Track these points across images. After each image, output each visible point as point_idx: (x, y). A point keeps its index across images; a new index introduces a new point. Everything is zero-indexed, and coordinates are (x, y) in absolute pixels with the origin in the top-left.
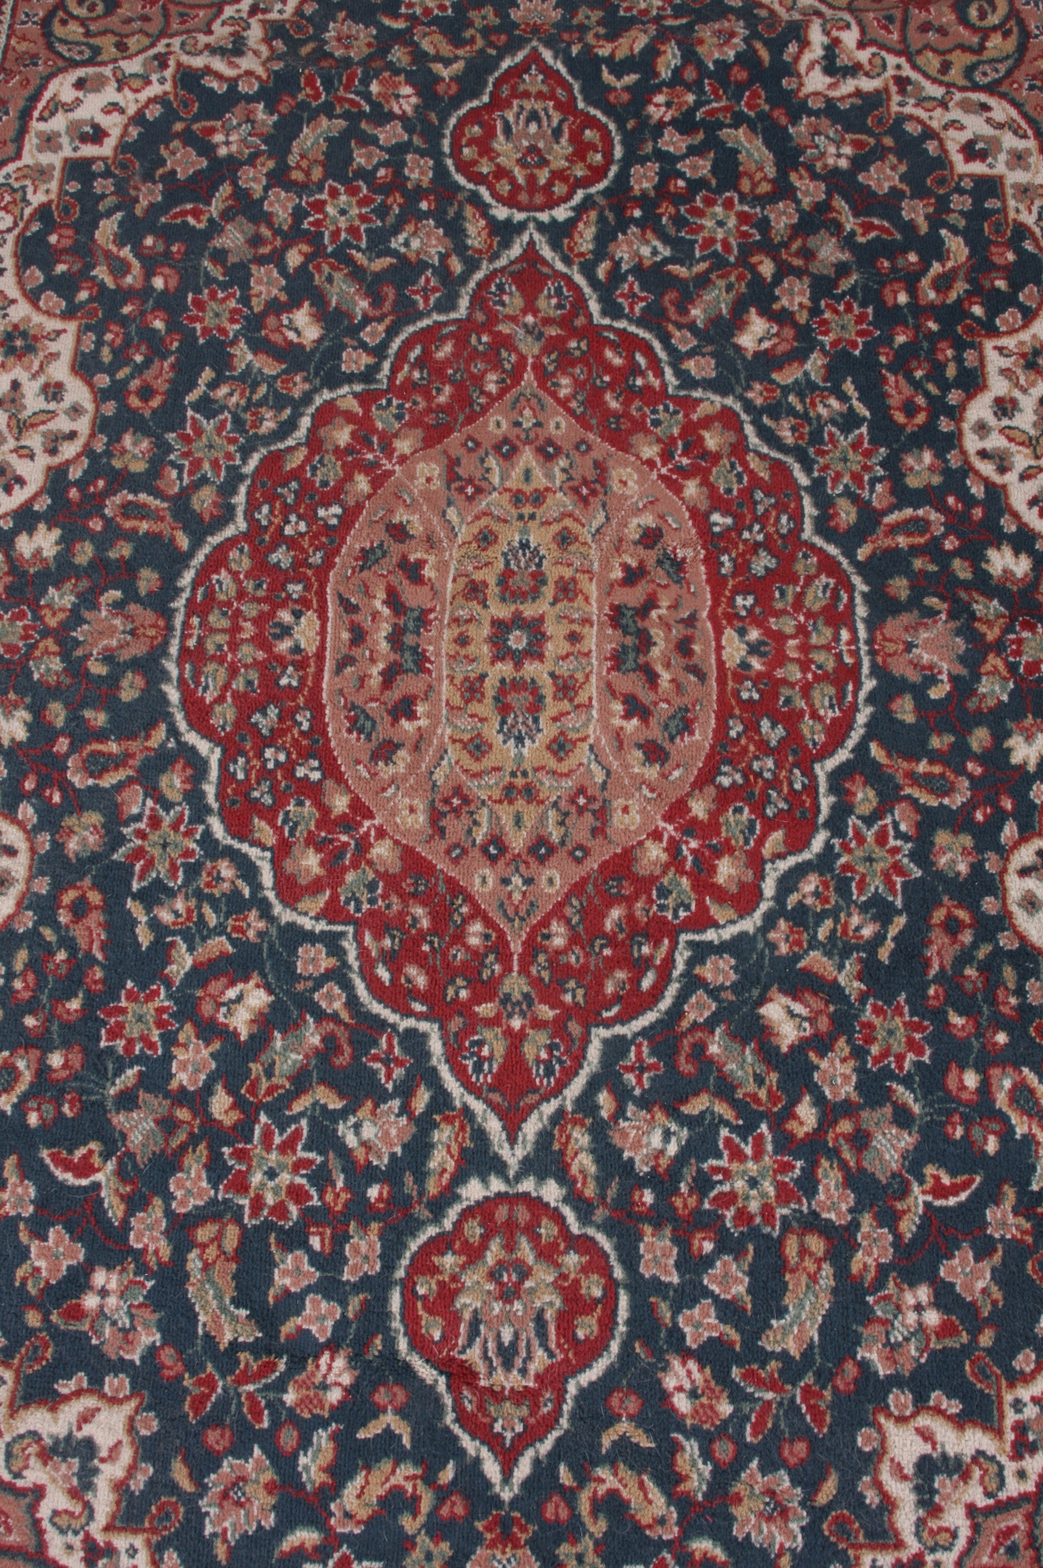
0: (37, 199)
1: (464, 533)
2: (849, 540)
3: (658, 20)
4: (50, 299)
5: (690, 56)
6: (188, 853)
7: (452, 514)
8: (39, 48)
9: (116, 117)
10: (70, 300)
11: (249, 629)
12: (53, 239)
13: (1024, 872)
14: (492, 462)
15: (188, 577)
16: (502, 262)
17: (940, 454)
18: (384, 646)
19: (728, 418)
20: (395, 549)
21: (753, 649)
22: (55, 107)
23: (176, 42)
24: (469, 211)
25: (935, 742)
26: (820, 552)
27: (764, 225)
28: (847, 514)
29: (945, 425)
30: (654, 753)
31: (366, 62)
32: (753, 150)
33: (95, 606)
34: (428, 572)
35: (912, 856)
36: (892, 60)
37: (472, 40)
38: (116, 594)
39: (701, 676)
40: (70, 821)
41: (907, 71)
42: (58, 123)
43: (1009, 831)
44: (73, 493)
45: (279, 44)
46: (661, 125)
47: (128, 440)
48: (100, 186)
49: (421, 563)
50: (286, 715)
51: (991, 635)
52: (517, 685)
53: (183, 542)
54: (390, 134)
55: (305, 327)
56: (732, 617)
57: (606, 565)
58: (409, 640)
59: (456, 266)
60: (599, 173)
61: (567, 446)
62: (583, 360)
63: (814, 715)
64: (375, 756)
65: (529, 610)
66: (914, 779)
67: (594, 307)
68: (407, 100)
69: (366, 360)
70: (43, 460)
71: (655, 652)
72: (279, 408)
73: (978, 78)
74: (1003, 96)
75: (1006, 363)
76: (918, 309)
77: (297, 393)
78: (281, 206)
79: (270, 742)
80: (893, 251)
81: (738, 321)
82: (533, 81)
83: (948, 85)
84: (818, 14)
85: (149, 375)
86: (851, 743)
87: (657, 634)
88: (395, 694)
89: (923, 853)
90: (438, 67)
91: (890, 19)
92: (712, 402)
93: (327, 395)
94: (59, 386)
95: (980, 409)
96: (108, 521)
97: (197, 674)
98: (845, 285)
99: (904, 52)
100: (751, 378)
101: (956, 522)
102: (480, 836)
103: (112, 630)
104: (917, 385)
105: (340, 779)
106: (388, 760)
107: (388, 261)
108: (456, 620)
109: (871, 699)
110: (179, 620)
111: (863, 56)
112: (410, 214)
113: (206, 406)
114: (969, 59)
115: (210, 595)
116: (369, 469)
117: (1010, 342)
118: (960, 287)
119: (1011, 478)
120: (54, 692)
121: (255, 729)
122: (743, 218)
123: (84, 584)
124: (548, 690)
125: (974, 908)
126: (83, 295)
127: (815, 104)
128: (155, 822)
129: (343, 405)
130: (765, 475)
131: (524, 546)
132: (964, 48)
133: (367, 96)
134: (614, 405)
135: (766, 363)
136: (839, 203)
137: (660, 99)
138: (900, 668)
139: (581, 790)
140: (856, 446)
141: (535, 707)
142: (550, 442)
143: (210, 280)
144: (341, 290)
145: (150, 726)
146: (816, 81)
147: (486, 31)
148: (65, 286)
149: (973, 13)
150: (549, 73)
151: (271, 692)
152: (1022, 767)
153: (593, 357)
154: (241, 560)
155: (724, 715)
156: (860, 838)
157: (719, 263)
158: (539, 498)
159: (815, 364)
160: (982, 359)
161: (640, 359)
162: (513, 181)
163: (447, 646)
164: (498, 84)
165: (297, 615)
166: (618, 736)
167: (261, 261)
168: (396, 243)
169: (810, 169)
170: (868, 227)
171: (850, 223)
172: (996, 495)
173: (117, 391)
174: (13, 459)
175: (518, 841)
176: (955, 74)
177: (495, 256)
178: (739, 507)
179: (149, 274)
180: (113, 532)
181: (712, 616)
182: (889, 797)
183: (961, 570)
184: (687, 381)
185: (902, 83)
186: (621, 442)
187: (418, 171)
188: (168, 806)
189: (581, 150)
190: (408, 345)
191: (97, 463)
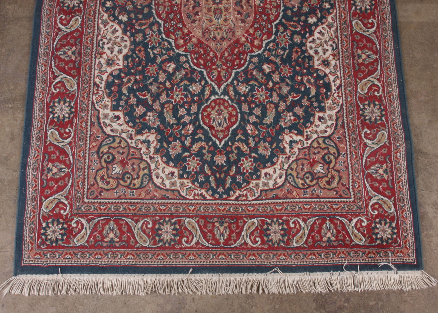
6: (159, 41)
18: (192, 2)
21: (261, 2)
25: (295, 19)
30: (243, 21)
35: (290, 39)
39: (251, 7)
40: (136, 35)
43: (308, 35)
50: (175, 15)
52: (217, 9)
63: (272, 14)
64: (192, 22)
66: (291, 25)
71: (243, 3)
79: (172, 20)
86: (279, 19)
88: (195, 11)
89: (292, 39)
97: (158, 8)
102: (212, 37)
105: (186, 27)
106: (194, 23)
109: (283, 11)
120: (132, 12)
121: (169, 18)
124: (223, 10)
125: (301, 49)
128: (152, 35)
138: (288, 5)
139: (230, 28)
141: (221, 13)
145: (150, 17)
151: (172, 11)
152: (310, 23)
155: (256, 14)
156: (280, 36)
166: (236, 18)
175: (219, 37)
182: (286, 29)
188: (154, 32)
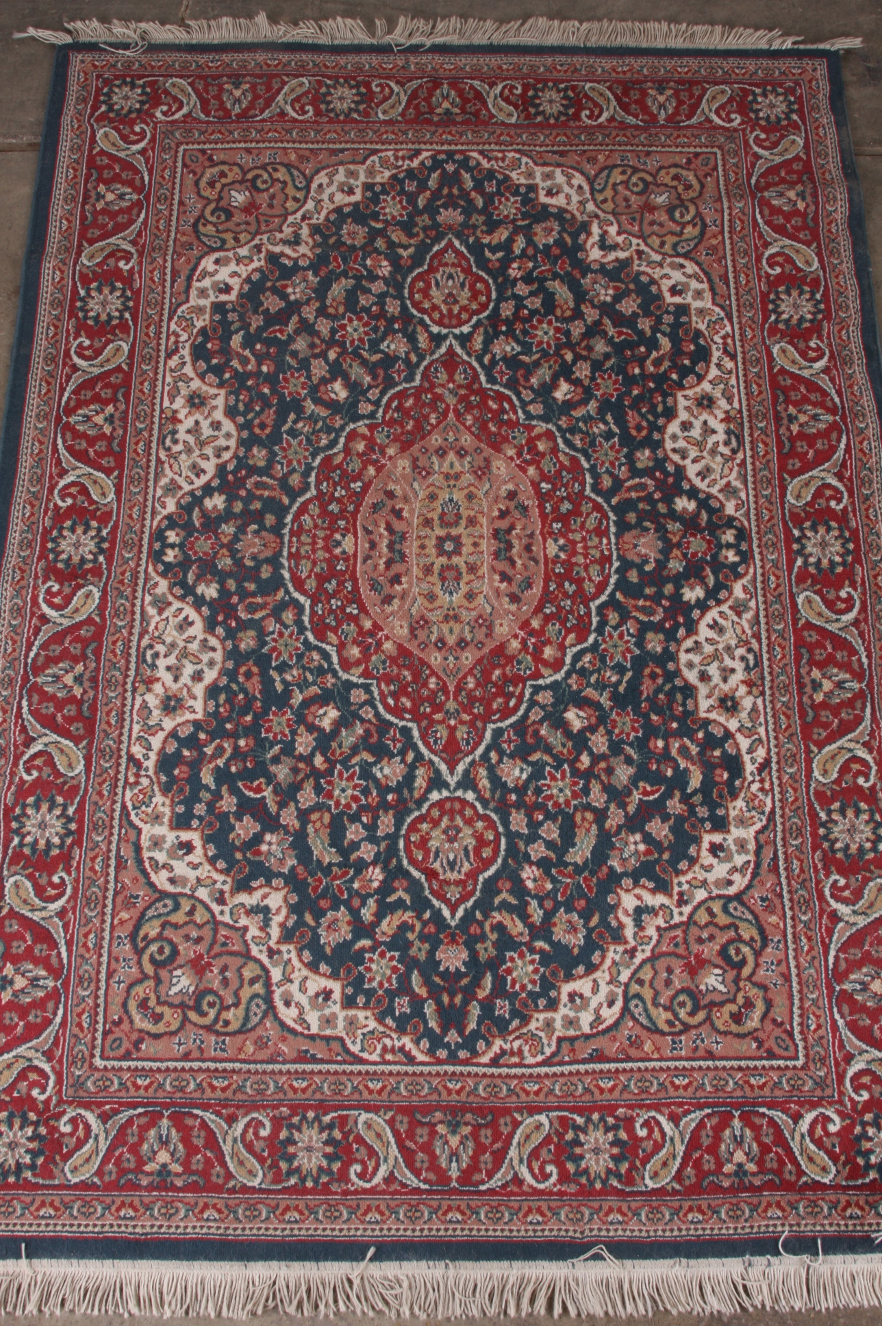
0: (199, 324)
1: (422, 495)
2: (608, 495)
3: (514, 220)
4: (211, 378)
5: (530, 242)
6: (297, 649)
7: (416, 485)
8: (192, 239)
9: (236, 279)
10: (221, 378)
11: (321, 543)
12: (209, 346)
13: (688, 651)
14: (434, 459)
15: (289, 518)
16: (436, 356)
17: (653, 451)
18: (385, 550)
19: (549, 435)
20: (389, 503)
21: (561, 548)
22: (205, 273)
23: (265, 237)
24: (419, 329)
25: (648, 591)
26: (594, 501)
27: (568, 334)
28: (607, 482)
29: (656, 436)
30: (514, 598)
31: (363, 248)
32: (562, 292)
33: (245, 533)
34: (405, 514)
35: (636, 644)
36: (635, 241)
37: (417, 235)
38: (255, 527)
39: (536, 562)
40: (240, 635)
41: (643, 247)
42: (207, 283)
43: (681, 632)
44: (230, 477)
45: (317, 237)
46: (516, 280)
47: (255, 450)
48: (232, 317)
49: (401, 510)
50: (341, 584)
51: (675, 540)
52: (449, 568)
53: (286, 501)
54: (377, 287)
55: (339, 391)
56: (551, 533)
57: (490, 509)
58: (397, 547)
59: (414, 358)
60: (484, 307)
61: (470, 450)
62: (478, 406)
63: (590, 580)
64: (383, 602)
65: (454, 532)
66: (637, 608)
67: (483, 378)
68: (385, 269)
69: (370, 408)
70: (214, 461)
71: (514, 551)
72: (328, 433)
73: (680, 250)
74: (692, 259)
75: (687, 403)
76: (644, 376)
77: (337, 426)
78: (324, 327)
79: (333, 596)
80: (633, 346)
81: (554, 385)
82: (450, 257)
83: (664, 254)
84: (597, 216)
85: (263, 417)
86: (607, 592)
87: (515, 542)
88: (391, 573)
89: (640, 644)
90: (401, 251)
91: (634, 219)
92: (541, 427)
93: (352, 426)
94: (219, 423)
95: (674, 427)
96: (249, 491)
97: (297, 565)
98: (608, 364)
99: (641, 236)
100: (561, 414)
101: (660, 485)
102: (433, 638)
103: (254, 545)
104: (643, 416)
105: (367, 613)
106: (389, 604)
107: (379, 356)
108: (419, 537)
109: (617, 571)
110: (286, 539)
111: (620, 239)
112: (389, 331)
113: (293, 433)
114: (675, 239)
115: (301, 527)
116: (374, 463)
117: (690, 393)
118: (666, 364)
119: (688, 462)
120: (230, 574)
121: (326, 590)
122: (557, 330)
123: (239, 522)
124: (464, 569)
125: (664, 667)
126: (227, 376)
127: (595, 267)
128: (281, 634)
129: (360, 431)
130: (567, 463)
131: (451, 500)
132: (673, 234)
133: (365, 266)
134: (493, 429)
135: (568, 405)
136: (606, 321)
137: (515, 265)
138: (631, 556)
139: (480, 616)
140: (612, 448)
141: (458, 578)
142: (462, 448)
143: (290, 367)
144: (357, 372)
145: (277, 589)
146: (595, 254)
147: (425, 229)
148: (218, 371)
149: (677, 215)
150: (458, 253)
151: (332, 573)
152: (688, 602)
153: (483, 404)
154: (314, 509)
155: (547, 580)
156: (611, 636)
157: (545, 354)
158: (457, 476)
159: (592, 406)
160: (676, 402)
161: (506, 406)
162: (441, 312)
163: (415, 550)
164: (432, 259)
165: (344, 536)
166: (497, 591)
167: (315, 356)
168: (383, 346)
169: (591, 302)
170: (620, 333)
171: (611, 331)
172: (680, 471)
173: (248, 425)
174: (199, 460)
175: (451, 640)
176: (667, 248)
177: (433, 353)
178: (555, 479)
179: (259, 364)
180: (251, 497)
181: (542, 533)
182: (624, 617)
183: (662, 508)
184: (529, 416)
185: (640, 253)
186: (497, 447)
187: (393, 308)
188: (287, 627)
189: (475, 295)
190: (391, 400)
191: (241, 462)
